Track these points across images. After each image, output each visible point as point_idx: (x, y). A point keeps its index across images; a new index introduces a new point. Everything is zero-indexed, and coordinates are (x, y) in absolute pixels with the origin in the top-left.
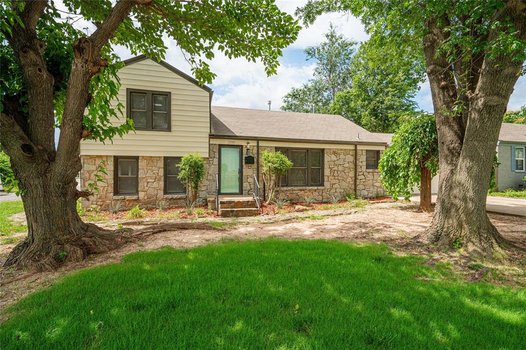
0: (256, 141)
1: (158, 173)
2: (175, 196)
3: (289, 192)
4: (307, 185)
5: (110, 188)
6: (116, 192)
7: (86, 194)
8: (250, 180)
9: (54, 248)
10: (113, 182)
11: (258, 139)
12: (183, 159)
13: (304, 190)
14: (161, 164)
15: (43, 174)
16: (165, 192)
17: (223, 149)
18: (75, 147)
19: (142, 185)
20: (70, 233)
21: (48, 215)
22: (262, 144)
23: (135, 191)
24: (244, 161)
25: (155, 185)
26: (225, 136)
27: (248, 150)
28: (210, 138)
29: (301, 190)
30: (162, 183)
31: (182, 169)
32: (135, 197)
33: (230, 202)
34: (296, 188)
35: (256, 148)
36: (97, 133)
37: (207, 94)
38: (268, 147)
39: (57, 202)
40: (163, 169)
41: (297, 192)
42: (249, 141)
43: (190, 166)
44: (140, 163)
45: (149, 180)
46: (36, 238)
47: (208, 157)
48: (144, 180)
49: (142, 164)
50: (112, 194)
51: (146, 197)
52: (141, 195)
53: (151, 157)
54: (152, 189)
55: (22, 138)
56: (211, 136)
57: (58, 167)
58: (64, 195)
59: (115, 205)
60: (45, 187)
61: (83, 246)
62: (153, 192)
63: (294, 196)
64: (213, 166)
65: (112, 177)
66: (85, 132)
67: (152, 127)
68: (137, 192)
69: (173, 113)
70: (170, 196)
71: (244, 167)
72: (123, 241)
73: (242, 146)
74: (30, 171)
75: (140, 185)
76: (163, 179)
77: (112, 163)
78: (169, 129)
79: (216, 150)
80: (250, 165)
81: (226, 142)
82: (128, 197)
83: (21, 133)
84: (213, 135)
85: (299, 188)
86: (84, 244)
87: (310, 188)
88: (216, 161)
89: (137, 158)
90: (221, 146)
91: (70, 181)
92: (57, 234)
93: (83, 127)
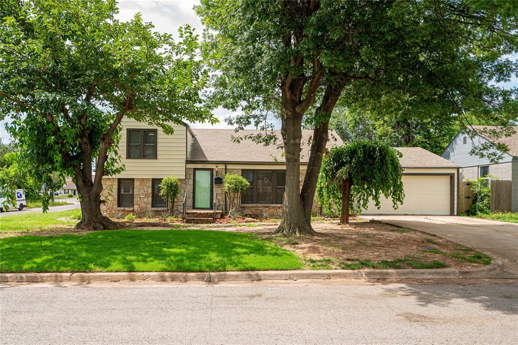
0: (224, 165)
1: (147, 191)
2: (160, 209)
3: (253, 209)
4: (272, 203)
5: (115, 202)
6: (119, 205)
7: (104, 202)
8: (219, 197)
9: (93, 224)
10: (117, 197)
11: (226, 163)
12: (163, 181)
13: (268, 207)
14: (150, 184)
15: (89, 192)
16: (153, 206)
17: (197, 172)
18: (100, 179)
19: (136, 200)
20: (98, 219)
21: (90, 209)
22: (229, 167)
23: (131, 204)
24: (214, 181)
25: (145, 200)
26: (198, 161)
27: (217, 172)
28: (186, 163)
29: (266, 207)
30: (150, 199)
31: (163, 188)
32: (131, 209)
33: (194, 213)
34: (260, 205)
35: (224, 170)
36: (109, 173)
37: (185, 128)
38: (235, 169)
39: (93, 204)
40: (151, 188)
41: (261, 208)
42: (218, 165)
43: (167, 186)
44: (135, 184)
45: (141, 196)
46: (86, 220)
47: (184, 178)
48: (138, 196)
49: (136, 184)
50: (116, 206)
51: (139, 209)
52: (136, 207)
53: (143, 179)
54: (143, 204)
55: (82, 177)
56: (188, 162)
57: (94, 189)
58: (96, 201)
59: (118, 214)
60: (89, 197)
61: (103, 225)
62: (145, 206)
63: (259, 212)
64: (188, 186)
65: (117, 194)
66: (105, 173)
67: (143, 156)
68: (133, 205)
69: (158, 145)
70: (156, 209)
71: (214, 186)
72: (120, 227)
73: (212, 169)
74: (84, 191)
75: (135, 200)
76: (151, 195)
77: (117, 184)
78: (156, 158)
79: (191, 172)
80: (219, 185)
81: (199, 166)
82: (126, 209)
83: (82, 175)
84: (188, 161)
85: (263, 205)
86: (104, 224)
87: (274, 205)
88: (191, 182)
89: (133, 180)
90: (195, 170)
91: (98, 195)
92: (93, 218)
93: (104, 171)
